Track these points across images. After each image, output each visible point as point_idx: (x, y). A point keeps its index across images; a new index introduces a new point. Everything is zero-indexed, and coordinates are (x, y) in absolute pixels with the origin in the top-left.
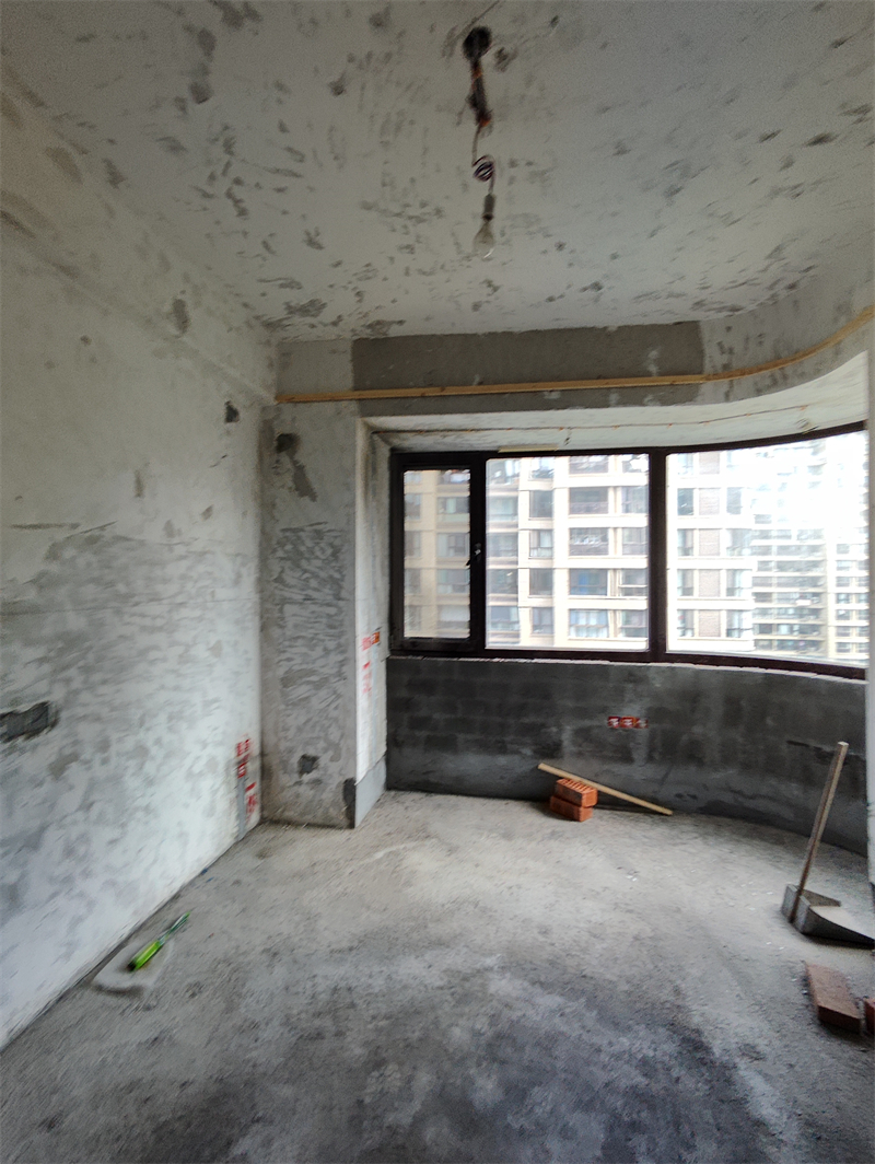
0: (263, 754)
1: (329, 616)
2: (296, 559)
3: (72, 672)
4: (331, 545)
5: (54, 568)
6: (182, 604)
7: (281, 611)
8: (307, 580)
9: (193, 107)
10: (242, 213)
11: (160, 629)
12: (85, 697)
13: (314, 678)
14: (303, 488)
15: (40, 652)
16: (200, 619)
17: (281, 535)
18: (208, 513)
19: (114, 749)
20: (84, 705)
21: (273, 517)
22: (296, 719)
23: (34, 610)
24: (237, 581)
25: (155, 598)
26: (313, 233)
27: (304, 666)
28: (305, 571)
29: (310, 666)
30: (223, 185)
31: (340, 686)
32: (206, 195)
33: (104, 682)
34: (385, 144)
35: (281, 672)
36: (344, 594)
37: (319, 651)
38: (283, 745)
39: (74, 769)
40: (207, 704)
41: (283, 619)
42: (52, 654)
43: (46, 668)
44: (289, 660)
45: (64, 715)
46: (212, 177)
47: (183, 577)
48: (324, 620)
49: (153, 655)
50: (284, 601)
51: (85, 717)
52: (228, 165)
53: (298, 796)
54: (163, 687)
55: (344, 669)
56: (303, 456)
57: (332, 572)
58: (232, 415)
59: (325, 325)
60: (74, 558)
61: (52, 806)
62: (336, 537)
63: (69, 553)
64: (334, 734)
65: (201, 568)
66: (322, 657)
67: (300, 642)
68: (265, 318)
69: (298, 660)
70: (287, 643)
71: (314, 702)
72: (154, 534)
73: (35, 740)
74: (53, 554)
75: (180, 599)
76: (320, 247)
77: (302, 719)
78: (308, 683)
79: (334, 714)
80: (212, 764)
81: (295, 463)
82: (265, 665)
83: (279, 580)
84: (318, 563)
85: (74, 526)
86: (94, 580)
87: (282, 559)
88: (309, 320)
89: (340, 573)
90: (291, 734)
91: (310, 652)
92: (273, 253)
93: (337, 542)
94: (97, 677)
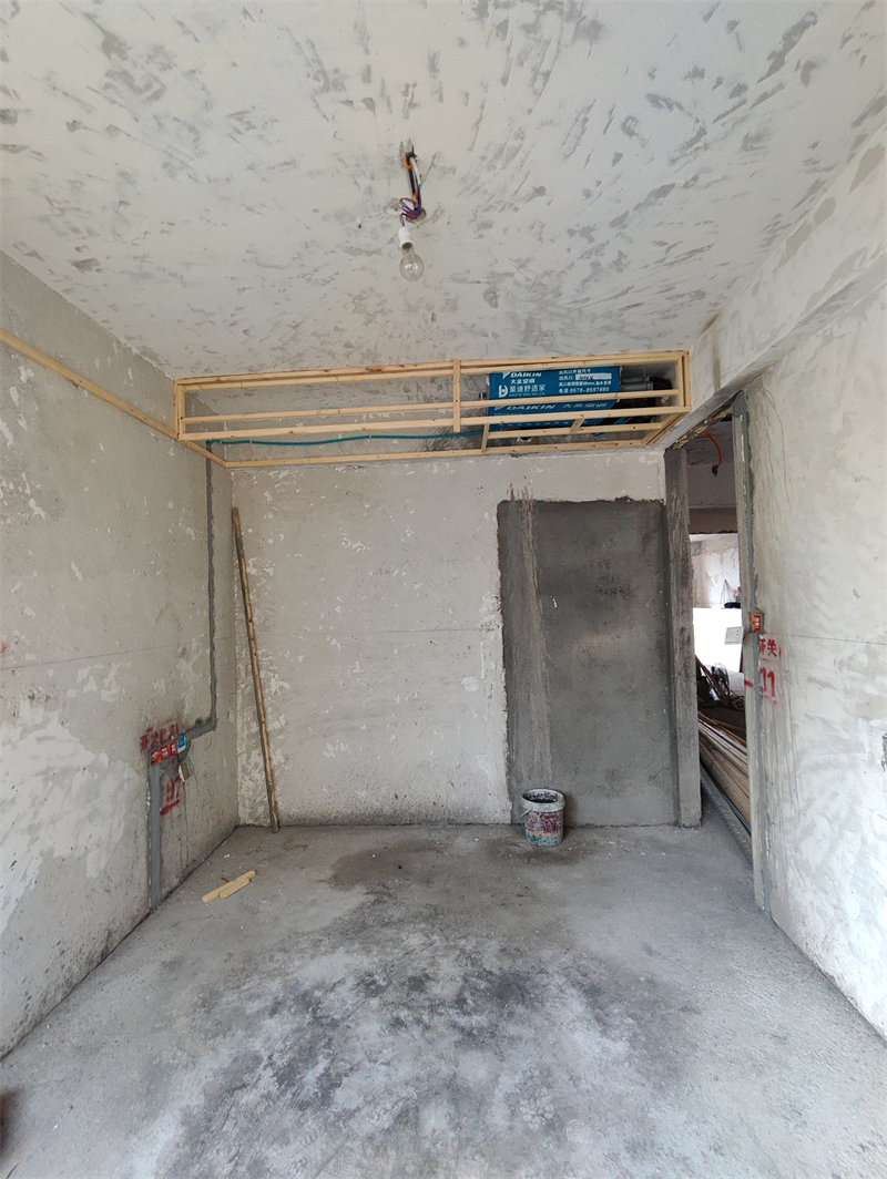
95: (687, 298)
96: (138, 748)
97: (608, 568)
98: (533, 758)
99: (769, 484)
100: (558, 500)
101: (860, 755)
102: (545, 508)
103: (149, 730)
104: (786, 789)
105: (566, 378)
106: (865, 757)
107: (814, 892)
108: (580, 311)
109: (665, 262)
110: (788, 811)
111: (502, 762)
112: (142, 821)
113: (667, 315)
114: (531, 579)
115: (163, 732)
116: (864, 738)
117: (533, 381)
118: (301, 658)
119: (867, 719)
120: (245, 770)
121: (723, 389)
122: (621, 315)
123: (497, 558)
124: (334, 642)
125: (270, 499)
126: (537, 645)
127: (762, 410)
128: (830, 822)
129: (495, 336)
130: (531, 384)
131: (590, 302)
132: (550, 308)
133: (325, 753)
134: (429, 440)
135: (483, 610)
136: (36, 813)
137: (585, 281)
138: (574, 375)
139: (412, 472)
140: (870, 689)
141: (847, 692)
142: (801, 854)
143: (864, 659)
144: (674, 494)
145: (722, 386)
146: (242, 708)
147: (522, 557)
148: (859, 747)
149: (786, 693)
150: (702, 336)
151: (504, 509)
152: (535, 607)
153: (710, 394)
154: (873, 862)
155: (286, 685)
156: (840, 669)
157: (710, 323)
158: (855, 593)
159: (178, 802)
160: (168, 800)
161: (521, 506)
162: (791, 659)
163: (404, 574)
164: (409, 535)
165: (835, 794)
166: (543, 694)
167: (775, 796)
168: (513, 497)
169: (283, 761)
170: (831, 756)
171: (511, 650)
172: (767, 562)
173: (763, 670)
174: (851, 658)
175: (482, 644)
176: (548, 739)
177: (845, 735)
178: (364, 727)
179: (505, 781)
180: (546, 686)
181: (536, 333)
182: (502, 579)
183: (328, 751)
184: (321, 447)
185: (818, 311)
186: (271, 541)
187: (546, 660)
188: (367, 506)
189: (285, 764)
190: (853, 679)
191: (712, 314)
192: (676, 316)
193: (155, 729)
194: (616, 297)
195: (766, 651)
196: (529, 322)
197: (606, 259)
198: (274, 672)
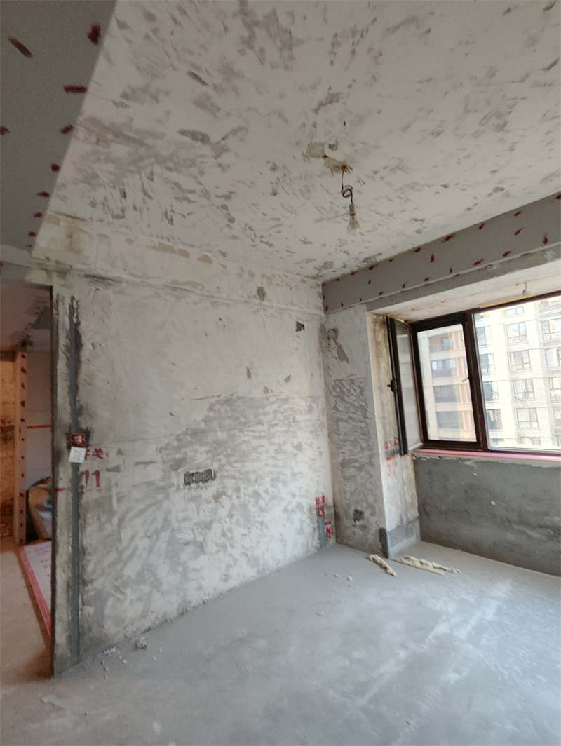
0: (335, 506)
1: (362, 428)
2: (341, 396)
3: (221, 457)
4: (359, 387)
5: (212, 414)
6: (276, 425)
7: (337, 425)
8: (349, 408)
9: (231, 225)
10: (271, 245)
11: (264, 437)
12: (227, 467)
13: (357, 464)
14: (342, 356)
15: (207, 448)
16: (287, 432)
17: (333, 383)
18: (288, 379)
19: (242, 492)
20: (227, 471)
21: (329, 374)
22: (350, 487)
23: (204, 432)
24: (310, 410)
25: (261, 423)
26: (304, 240)
27: (352, 457)
28: (347, 403)
29: (355, 457)
30: (258, 240)
31: (371, 470)
32: (254, 246)
33: (236, 461)
34: (308, 198)
35: (340, 459)
36: (368, 415)
37: (358, 449)
38: (344, 502)
39: (224, 499)
40: (294, 475)
41: (338, 430)
42: (212, 449)
43: (210, 455)
44: (343, 453)
45: (218, 475)
46: (252, 240)
47: (275, 412)
48: (359, 431)
49: (260, 450)
50: (338, 420)
51: (228, 477)
52: (255, 234)
53: (354, 533)
54: (267, 465)
55: (373, 460)
56: (339, 341)
57: (361, 403)
58: (300, 327)
59: (340, 269)
60: (219, 409)
61: (215, 513)
62: (360, 382)
63: (217, 407)
64: (371, 500)
65: (286, 406)
66: (360, 452)
67: (348, 443)
68: (310, 276)
69: (348, 453)
70: (341, 443)
71: (358, 477)
72: (258, 394)
73: (206, 484)
74: (211, 408)
75: (274, 422)
76: (311, 243)
77: (353, 488)
78: (355, 467)
79: (369, 486)
80: (300, 506)
81: (337, 343)
82: (333, 455)
83: (335, 408)
84: (353, 398)
85: (218, 396)
86: (229, 418)
87: (335, 396)
88: (330, 270)
89: (365, 402)
90: (348, 496)
91: (354, 449)
92: (293, 253)
93: (362, 385)
94: (233, 459)
101: (172, 489)
106: (175, 488)
116: (174, 480)
119: (176, 470)
140: (178, 456)
141: (164, 462)
143: (175, 443)
148: (171, 485)
156: (160, 452)
158: (171, 414)
173: (86, 472)
174: (167, 445)
177: (162, 484)
190: (168, 454)
195: (91, 457)
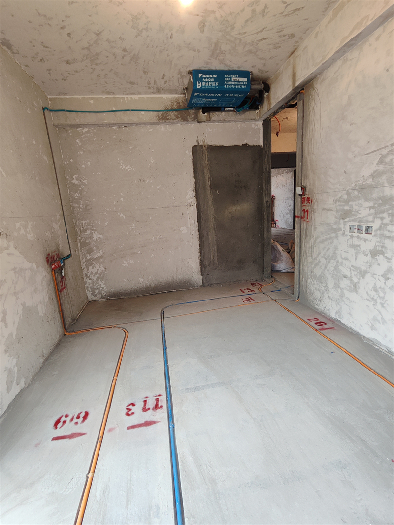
5: (381, 168)
15: (371, 204)
42: (376, 206)
43: (373, 211)
60: (391, 161)
63: (388, 160)
74: (381, 162)
85: (392, 145)
95: (287, 37)
96: (46, 263)
97: (239, 176)
98: (210, 258)
99: (312, 131)
100: (218, 145)
101: (340, 233)
102: (213, 149)
103: (49, 255)
104: (310, 252)
105: (228, 79)
106: (341, 233)
107: (317, 284)
108: (241, 40)
109: (284, 14)
110: (310, 259)
111: (198, 261)
112: (54, 294)
113: (276, 47)
114: (208, 182)
115: (54, 256)
116: (342, 226)
117: (213, 80)
118: (106, 223)
119: (344, 219)
120: (86, 276)
121: (296, 87)
122: (257, 44)
123: (193, 173)
124: (121, 215)
125: (80, 144)
126: (211, 212)
127: (312, 97)
128: (326, 259)
129: (199, 51)
130: (212, 82)
131: (246, 34)
132: (227, 36)
133: (123, 265)
134: (159, 112)
135: (188, 197)
136: (15, 287)
137: (247, 21)
138: (231, 78)
139: (151, 130)
140: (346, 208)
141: (337, 211)
142: (313, 273)
143: (345, 197)
144: (266, 142)
145: (297, 85)
146: (81, 249)
147: (203, 172)
148: (340, 230)
149: (313, 216)
150: (288, 60)
151: (196, 150)
152: (209, 194)
153: (290, 90)
154: (341, 268)
155: (101, 236)
156: (336, 203)
157: (292, 53)
158: (345, 172)
159: (65, 287)
160: (61, 286)
161: (202, 148)
162: (316, 203)
163: (151, 181)
164: (152, 162)
165: (329, 249)
166: (214, 232)
167: (305, 256)
168: (198, 144)
169: (104, 270)
170: (329, 236)
171: (200, 214)
172: (309, 165)
173: (304, 210)
174: (340, 198)
175: (188, 212)
176: (216, 250)
177: (335, 227)
178: (139, 252)
179: (199, 268)
180: (215, 229)
181: (218, 51)
182: (195, 183)
183: (124, 264)
184: (105, 114)
185: (344, 46)
186: (83, 166)
187: (215, 218)
188: (130, 147)
189: (105, 271)
190: (340, 205)
191: (295, 47)
192: (280, 47)
193: (50, 255)
194: (258, 32)
195: (306, 202)
196: (216, 44)
197: (259, 9)
198: (94, 231)
